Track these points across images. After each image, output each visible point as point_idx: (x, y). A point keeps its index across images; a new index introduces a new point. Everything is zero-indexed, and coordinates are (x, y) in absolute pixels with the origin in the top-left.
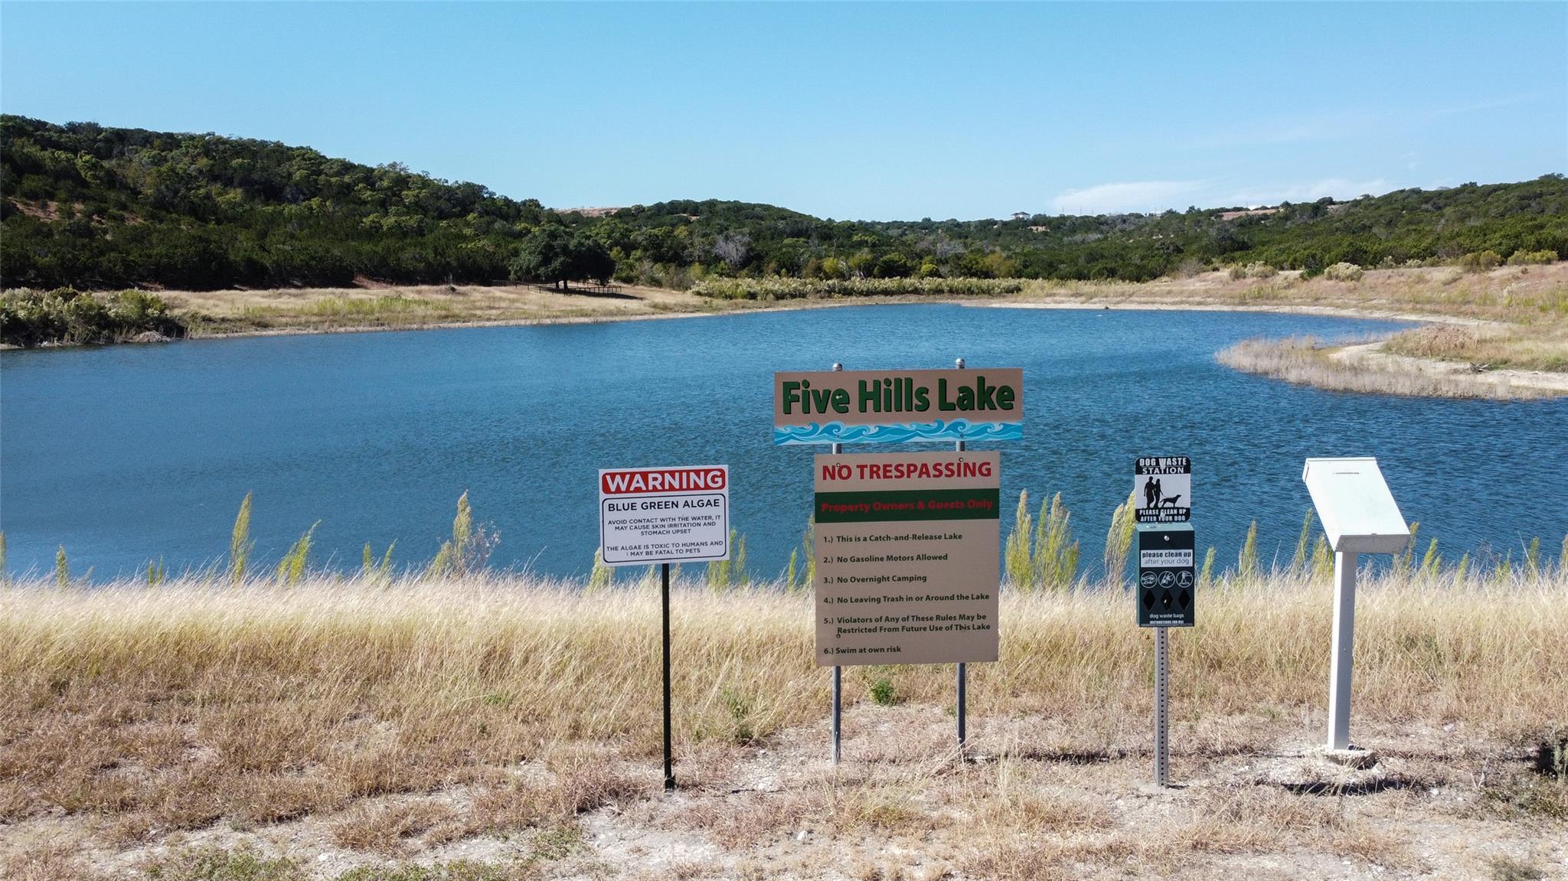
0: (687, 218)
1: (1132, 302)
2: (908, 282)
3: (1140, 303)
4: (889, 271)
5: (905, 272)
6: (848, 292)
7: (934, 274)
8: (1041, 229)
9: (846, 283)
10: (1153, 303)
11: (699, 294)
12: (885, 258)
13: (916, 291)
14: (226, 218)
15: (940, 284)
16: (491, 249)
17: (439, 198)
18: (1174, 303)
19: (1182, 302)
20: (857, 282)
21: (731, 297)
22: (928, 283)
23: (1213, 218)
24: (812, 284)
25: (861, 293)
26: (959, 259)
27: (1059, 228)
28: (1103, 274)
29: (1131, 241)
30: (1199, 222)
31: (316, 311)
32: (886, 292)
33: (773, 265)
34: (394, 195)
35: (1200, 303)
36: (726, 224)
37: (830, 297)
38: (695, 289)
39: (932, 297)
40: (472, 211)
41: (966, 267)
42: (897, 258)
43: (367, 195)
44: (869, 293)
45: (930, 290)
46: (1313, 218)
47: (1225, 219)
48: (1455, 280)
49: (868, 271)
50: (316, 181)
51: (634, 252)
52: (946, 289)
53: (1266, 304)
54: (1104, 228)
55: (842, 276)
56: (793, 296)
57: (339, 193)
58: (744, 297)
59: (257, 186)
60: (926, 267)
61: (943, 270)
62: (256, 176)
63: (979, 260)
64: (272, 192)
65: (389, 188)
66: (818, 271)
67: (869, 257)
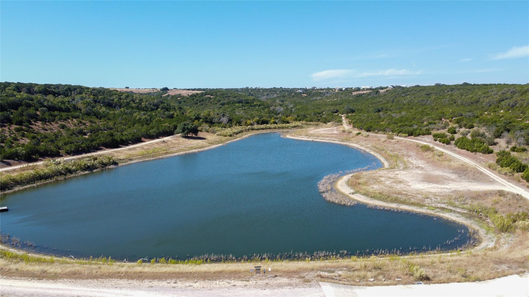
0: (210, 97)
1: (319, 139)
2: (268, 125)
3: (321, 139)
4: (264, 122)
5: (267, 122)
6: (253, 129)
7: (275, 123)
8: (305, 95)
9: (253, 127)
10: (323, 139)
11: (218, 135)
12: (262, 119)
13: (270, 128)
14: (103, 116)
15: (276, 126)
16: (169, 125)
17: (151, 104)
18: (328, 140)
19: (330, 140)
20: (256, 126)
21: (226, 136)
22: (273, 126)
23: (350, 94)
24: (244, 128)
25: (256, 130)
26: (281, 118)
27: (310, 95)
28: (316, 120)
29: (328, 100)
30: (346, 95)
31: (140, 154)
32: (263, 129)
33: (235, 122)
34: (140, 104)
35: (333, 140)
36: (220, 99)
37: (249, 131)
38: (217, 134)
39: (274, 130)
40: (159, 108)
41: (282, 120)
42: (265, 119)
43: (133, 105)
44: (258, 129)
45: (273, 128)
46: (376, 95)
47: (353, 94)
48: (385, 141)
49: (258, 123)
50: (120, 101)
51: (200, 120)
52: (277, 127)
53: (347, 142)
54: (322, 95)
55: (251, 125)
56: (240, 132)
57: (126, 105)
58: (229, 136)
59: (106, 104)
60: (272, 121)
61: (277, 121)
62: (106, 101)
63: (286, 118)
64: (110, 105)
65: (138, 102)
66: (246, 124)
67: (258, 119)
